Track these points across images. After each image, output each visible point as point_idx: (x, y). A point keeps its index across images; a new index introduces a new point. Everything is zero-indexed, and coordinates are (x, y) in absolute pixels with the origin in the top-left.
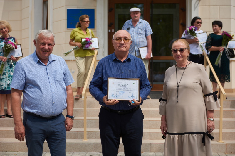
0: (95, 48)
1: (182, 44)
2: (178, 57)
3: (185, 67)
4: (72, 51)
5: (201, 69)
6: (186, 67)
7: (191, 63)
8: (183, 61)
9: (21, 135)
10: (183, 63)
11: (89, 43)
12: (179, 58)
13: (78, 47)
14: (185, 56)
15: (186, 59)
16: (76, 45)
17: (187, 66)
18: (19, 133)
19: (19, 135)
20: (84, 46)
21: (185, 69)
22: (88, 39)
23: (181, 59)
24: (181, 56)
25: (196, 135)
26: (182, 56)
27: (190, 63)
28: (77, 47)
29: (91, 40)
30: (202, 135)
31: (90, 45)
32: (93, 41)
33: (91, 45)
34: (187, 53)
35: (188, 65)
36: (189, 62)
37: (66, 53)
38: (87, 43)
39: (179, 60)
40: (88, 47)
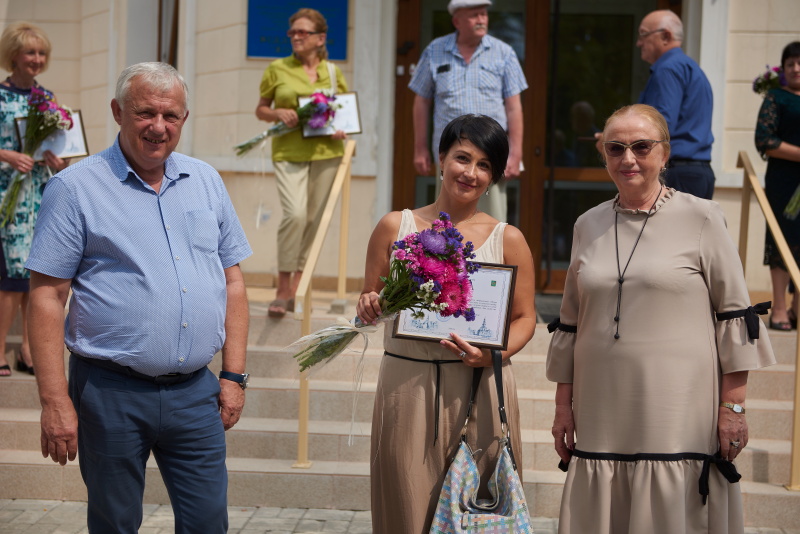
0: (347, 131)
1: (641, 124)
2: (627, 171)
3: (647, 211)
4: (264, 138)
5: (710, 217)
6: (653, 211)
7: (671, 194)
8: (645, 187)
9: (67, 442)
10: (644, 196)
11: (325, 110)
12: (631, 178)
13: (284, 124)
14: (652, 169)
15: (654, 179)
16: (277, 119)
17: (657, 207)
18: (58, 437)
19: (56, 444)
20: (306, 123)
21: (647, 216)
22: (321, 98)
23: (637, 180)
24: (636, 167)
25: (680, 462)
26: (643, 170)
27: (666, 196)
28: (280, 124)
29: (330, 103)
30: (700, 464)
31: (327, 119)
32: (340, 106)
33: (331, 118)
34: (660, 157)
35: (659, 202)
36: (665, 190)
37: (241, 147)
38: (316, 110)
39: (631, 185)
40: (319, 127)
